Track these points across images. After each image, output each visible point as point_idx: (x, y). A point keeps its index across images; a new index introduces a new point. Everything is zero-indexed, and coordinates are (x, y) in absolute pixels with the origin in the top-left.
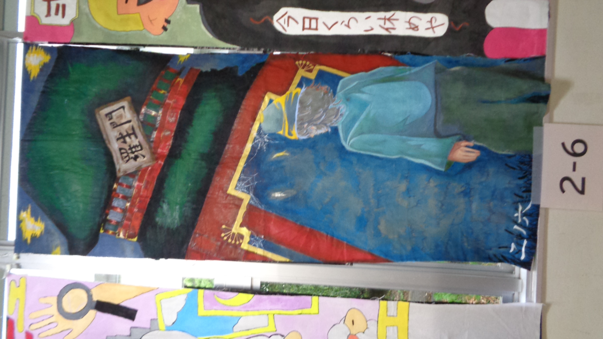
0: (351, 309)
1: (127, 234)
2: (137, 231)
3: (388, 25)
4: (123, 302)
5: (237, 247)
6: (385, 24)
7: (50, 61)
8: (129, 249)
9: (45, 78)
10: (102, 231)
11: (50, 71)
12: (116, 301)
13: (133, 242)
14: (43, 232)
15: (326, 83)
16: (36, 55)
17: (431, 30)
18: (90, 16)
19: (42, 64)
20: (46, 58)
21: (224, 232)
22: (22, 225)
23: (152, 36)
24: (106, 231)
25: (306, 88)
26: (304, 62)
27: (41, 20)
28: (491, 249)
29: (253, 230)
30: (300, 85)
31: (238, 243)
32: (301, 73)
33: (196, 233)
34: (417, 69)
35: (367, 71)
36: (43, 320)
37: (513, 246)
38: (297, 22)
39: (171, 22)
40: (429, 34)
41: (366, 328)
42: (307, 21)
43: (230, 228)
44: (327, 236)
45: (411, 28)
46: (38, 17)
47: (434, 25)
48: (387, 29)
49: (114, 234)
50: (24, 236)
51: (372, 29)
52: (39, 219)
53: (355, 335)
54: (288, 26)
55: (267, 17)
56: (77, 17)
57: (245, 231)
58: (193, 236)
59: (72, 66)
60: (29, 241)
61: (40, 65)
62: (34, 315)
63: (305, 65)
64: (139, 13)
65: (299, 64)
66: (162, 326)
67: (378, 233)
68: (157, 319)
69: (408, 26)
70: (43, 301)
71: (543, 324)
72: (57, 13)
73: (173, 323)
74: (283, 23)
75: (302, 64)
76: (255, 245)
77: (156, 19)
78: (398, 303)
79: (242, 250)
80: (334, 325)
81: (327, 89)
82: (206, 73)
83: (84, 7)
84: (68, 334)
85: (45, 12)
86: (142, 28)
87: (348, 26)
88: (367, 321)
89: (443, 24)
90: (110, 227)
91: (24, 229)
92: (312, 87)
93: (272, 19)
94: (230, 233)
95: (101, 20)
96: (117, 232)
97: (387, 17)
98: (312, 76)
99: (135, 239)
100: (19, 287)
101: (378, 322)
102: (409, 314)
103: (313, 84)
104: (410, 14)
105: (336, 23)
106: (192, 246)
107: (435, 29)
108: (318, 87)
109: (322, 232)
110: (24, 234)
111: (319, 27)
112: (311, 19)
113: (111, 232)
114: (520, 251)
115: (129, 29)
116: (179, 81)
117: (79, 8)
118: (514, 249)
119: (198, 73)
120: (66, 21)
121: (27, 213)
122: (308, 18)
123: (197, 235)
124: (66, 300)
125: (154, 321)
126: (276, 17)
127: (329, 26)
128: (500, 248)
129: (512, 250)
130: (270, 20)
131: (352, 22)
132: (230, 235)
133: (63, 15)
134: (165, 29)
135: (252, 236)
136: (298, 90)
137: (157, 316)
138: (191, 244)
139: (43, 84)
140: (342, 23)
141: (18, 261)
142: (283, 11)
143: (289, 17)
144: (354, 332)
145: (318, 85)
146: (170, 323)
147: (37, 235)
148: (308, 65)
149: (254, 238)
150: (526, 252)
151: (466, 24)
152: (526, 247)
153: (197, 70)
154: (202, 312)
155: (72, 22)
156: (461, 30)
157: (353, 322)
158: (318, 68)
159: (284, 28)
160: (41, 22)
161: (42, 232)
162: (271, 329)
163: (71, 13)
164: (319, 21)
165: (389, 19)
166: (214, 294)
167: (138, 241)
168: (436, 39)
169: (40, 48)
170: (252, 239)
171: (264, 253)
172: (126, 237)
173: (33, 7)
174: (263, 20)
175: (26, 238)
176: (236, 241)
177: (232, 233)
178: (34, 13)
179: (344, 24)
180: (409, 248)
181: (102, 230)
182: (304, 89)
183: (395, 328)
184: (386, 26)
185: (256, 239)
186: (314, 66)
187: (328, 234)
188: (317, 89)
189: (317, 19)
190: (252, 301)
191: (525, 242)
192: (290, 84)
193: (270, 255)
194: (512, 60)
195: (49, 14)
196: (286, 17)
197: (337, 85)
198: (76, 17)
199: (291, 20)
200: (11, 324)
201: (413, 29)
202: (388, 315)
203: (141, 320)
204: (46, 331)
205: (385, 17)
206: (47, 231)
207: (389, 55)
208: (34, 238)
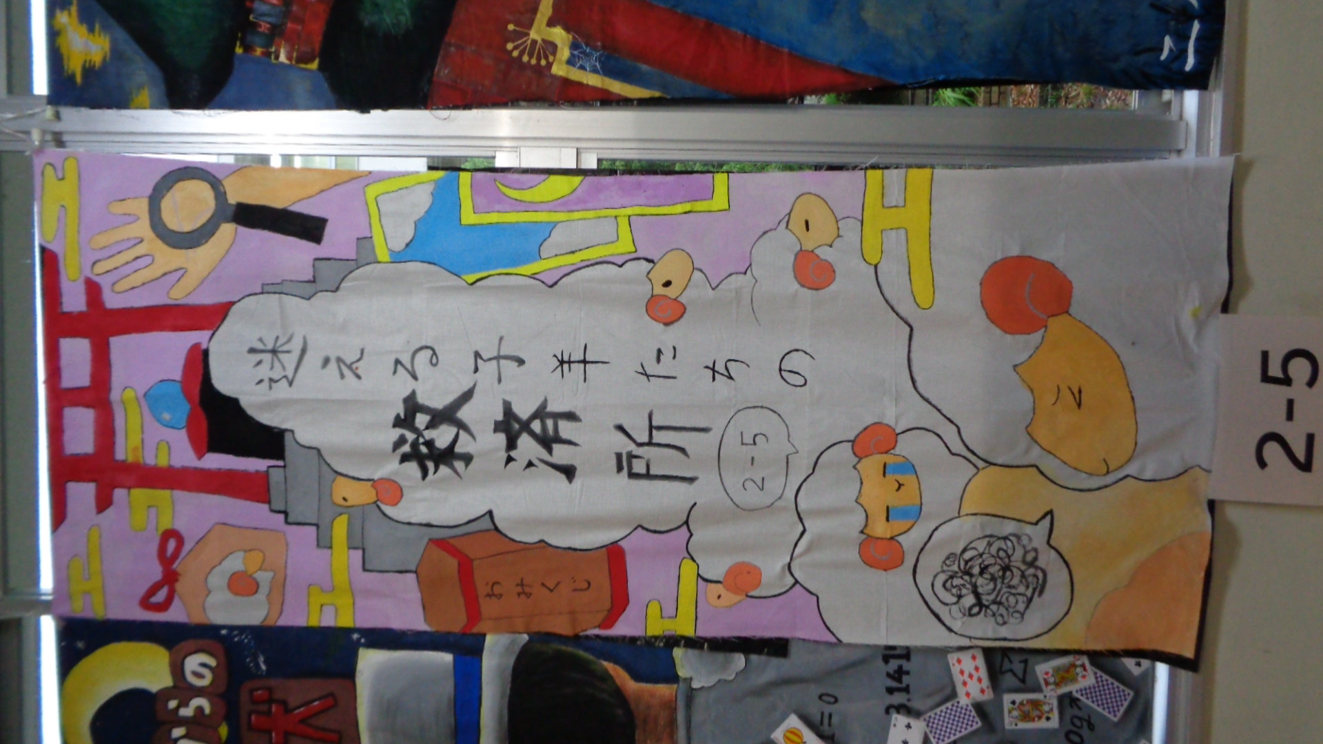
0: (802, 195)
1: (295, 55)
2: (317, 46)
4: (293, 203)
5: (542, 72)
8: (301, 87)
10: (239, 50)
12: (278, 204)
13: (310, 71)
14: (108, 58)
21: (513, 41)
22: (61, 41)
24: (248, 48)
28: (1116, 59)
29: (576, 32)
31: (543, 62)
33: (450, 45)
36: (120, 252)
37: (1168, 42)
41: (836, 236)
43: (526, 31)
44: (745, 36)
49: (267, 54)
50: (66, 67)
52: (97, 27)
53: (813, 251)
57: (559, 35)
58: (442, 52)
60: (79, 79)
62: (102, 240)
66: (382, 254)
67: (859, 26)
68: (371, 237)
70: (118, 208)
71: (1235, 203)
73: (407, 245)
76: (582, 68)
78: (906, 171)
79: (555, 77)
80: (765, 233)
84: (179, 280)
88: (837, 222)
90: (257, 40)
91: (64, 50)
94: (526, 41)
96: (273, 49)
99: (314, 65)
100: (62, 179)
101: (862, 222)
102: (932, 201)
106: (442, 74)
109: (734, 29)
110: (65, 62)
113: (259, 51)
114: (1184, 52)
118: (1171, 50)
121: (70, 14)
123: (453, 49)
124: (167, 205)
125: (365, 241)
128: (1138, 53)
129: (1163, 57)
132: (526, 46)
135: (574, 46)
137: (371, 232)
138: (439, 71)
141: (58, 127)
144: (809, 246)
146: (399, 245)
147: (95, 62)
149: (580, 50)
150: (1197, 52)
152: (1197, 39)
154: (469, 217)
157: (807, 223)
161: (105, 58)
162: (624, 245)
166: (495, 180)
167: (322, 68)
170: (576, 53)
171: (603, 82)
172: (294, 62)
175: (70, 72)
176: (539, 59)
177: (529, 42)
180: (930, 53)
181: (240, 47)
183: (902, 232)
185: (584, 53)
187: (746, 32)
190: (579, 191)
191: (1196, 26)
193: (617, 87)
200: (50, 260)
202: (886, 205)
203: (336, 241)
204: (128, 275)
206: (116, 54)
208: (88, 71)
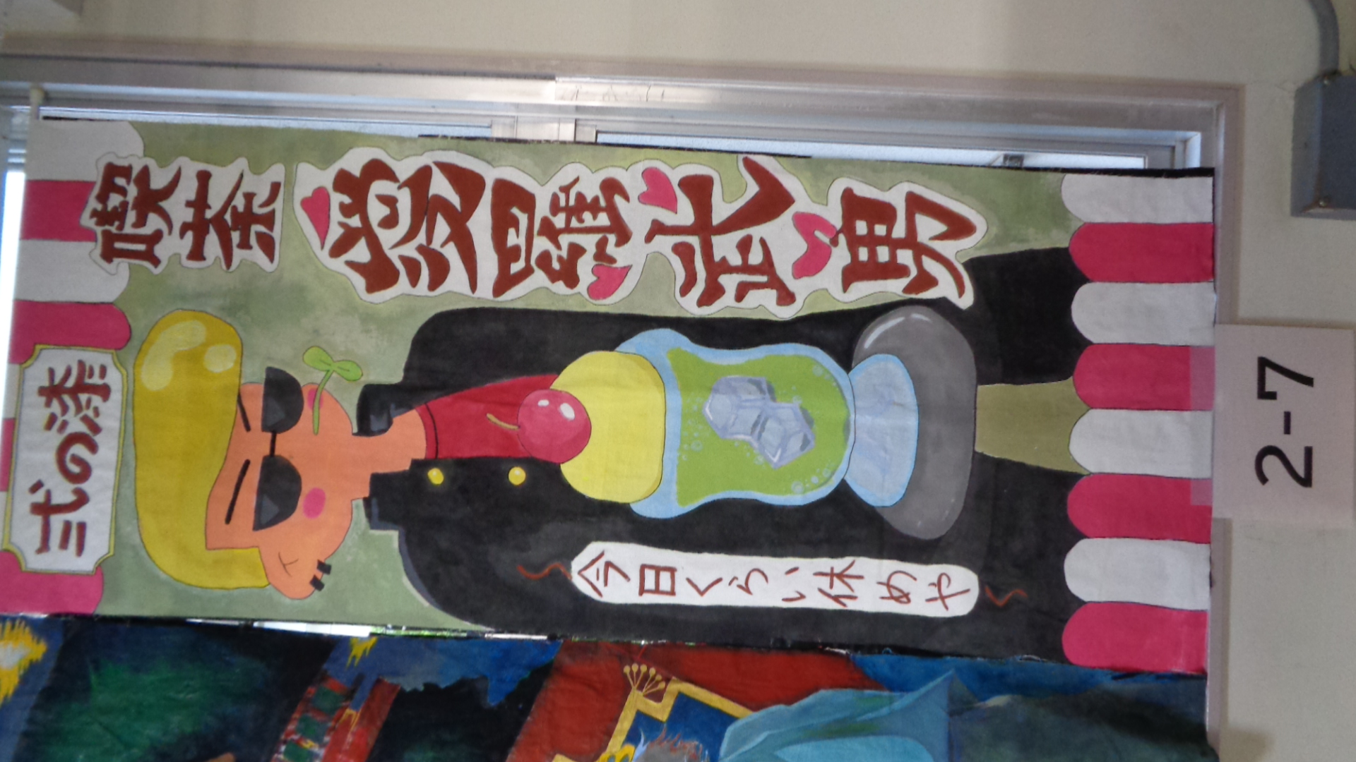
3: (839, 589)
6: (831, 586)
7: (46, 656)
9: (33, 699)
11: (44, 681)
15: (694, 733)
16: (11, 645)
17: (939, 602)
18: (143, 553)
19: (26, 664)
20: (36, 650)
23: (288, 601)
25: (648, 743)
26: (644, 668)
27: (25, 560)
30: (632, 738)
32: (637, 701)
34: (909, 698)
35: (789, 702)
38: (625, 576)
39: (333, 570)
40: (935, 611)
42: (650, 575)
45: (892, 597)
46: (19, 555)
47: (945, 592)
48: (836, 598)
51: (802, 597)
54: (606, 583)
55: (556, 564)
56: (111, 553)
59: (97, 668)
61: (19, 668)
63: (646, 676)
64: (257, 547)
65: (631, 672)
69: (884, 591)
72: (64, 544)
74: (593, 580)
75: (639, 672)
77: (297, 561)
81: (697, 748)
82: (415, 692)
83: (128, 529)
85: (37, 543)
86: (264, 582)
87: (746, 589)
89: (967, 591)
92: (660, 743)
93: (569, 567)
95: (167, 561)
97: (837, 571)
98: (661, 711)
103: (663, 734)
104: (889, 565)
105: (719, 580)
107: (948, 601)
108: (675, 744)
111: (677, 589)
112: (658, 570)
115: (232, 583)
116: (350, 716)
117: (116, 531)
119: (393, 696)
120: (86, 564)
122: (651, 567)
126: (578, 563)
127: (702, 588)
130: (563, 570)
131: (756, 579)
133: (80, 548)
134: (317, 584)
136: (630, 749)
139: (26, 714)
140: (730, 584)
142: (593, 549)
143: (609, 565)
145: (677, 736)
148: (653, 679)
151: (1020, 593)
153: (393, 687)
155: (99, 567)
156: (1007, 607)
158: (678, 687)
159: (595, 589)
160: (26, 566)
163: (98, 544)
164: (677, 575)
165: (841, 576)
168: (953, 623)
169: (23, 623)
173: (7, 529)
174: (546, 571)
178: (10, 542)
179: (735, 583)
182: (642, 748)
184: (834, 592)
186: (667, 680)
188: (673, 749)
189: (672, 571)
192: (609, 734)
194: (1129, 674)
195: (44, 546)
196: (600, 564)
197: (719, 738)
198: (109, 552)
199: (611, 571)
201: (897, 599)
205: (832, 569)
207: (843, 652)
